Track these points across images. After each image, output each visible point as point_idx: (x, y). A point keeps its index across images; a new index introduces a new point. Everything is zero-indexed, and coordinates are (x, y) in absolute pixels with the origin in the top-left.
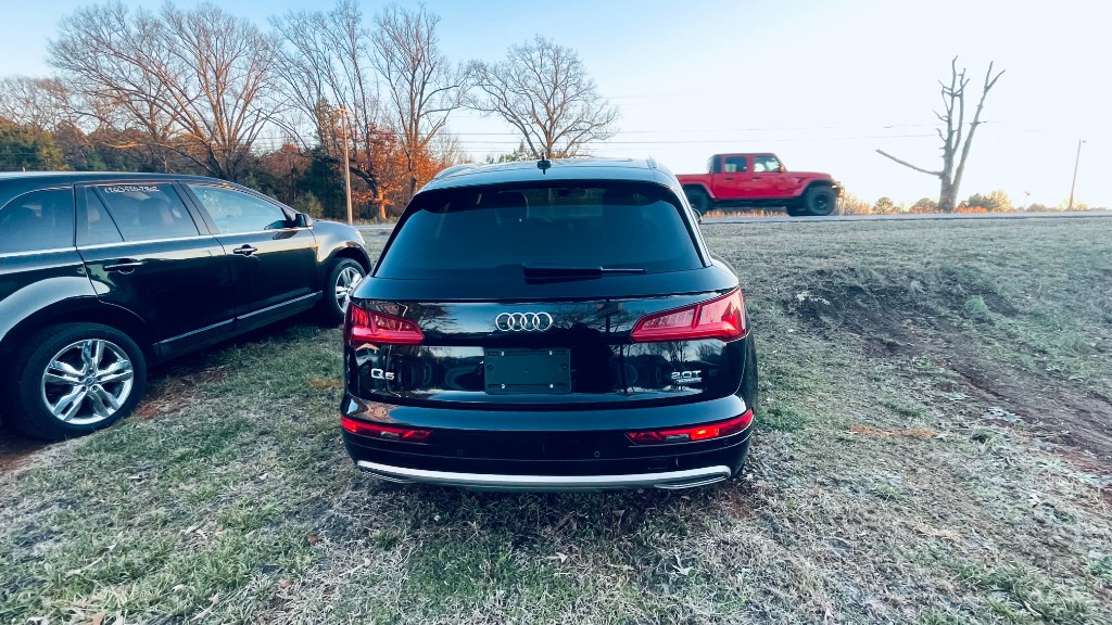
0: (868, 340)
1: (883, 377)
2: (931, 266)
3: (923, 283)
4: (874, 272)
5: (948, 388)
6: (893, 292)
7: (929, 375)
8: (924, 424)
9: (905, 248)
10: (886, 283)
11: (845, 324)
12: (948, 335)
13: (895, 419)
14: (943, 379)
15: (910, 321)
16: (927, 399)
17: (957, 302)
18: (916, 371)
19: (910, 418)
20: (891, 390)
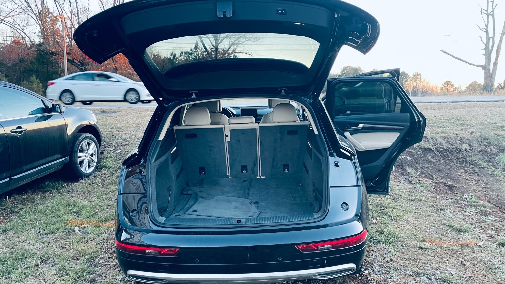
0: (436, 183)
1: (446, 208)
2: (474, 134)
3: (469, 145)
4: (439, 139)
5: (485, 214)
6: (451, 151)
7: (474, 206)
8: (470, 236)
9: (458, 122)
10: (447, 145)
11: (422, 173)
12: (485, 180)
13: (453, 234)
14: (482, 208)
15: (462, 170)
16: (473, 221)
17: (491, 158)
18: (466, 203)
19: (462, 233)
20: (451, 216)
